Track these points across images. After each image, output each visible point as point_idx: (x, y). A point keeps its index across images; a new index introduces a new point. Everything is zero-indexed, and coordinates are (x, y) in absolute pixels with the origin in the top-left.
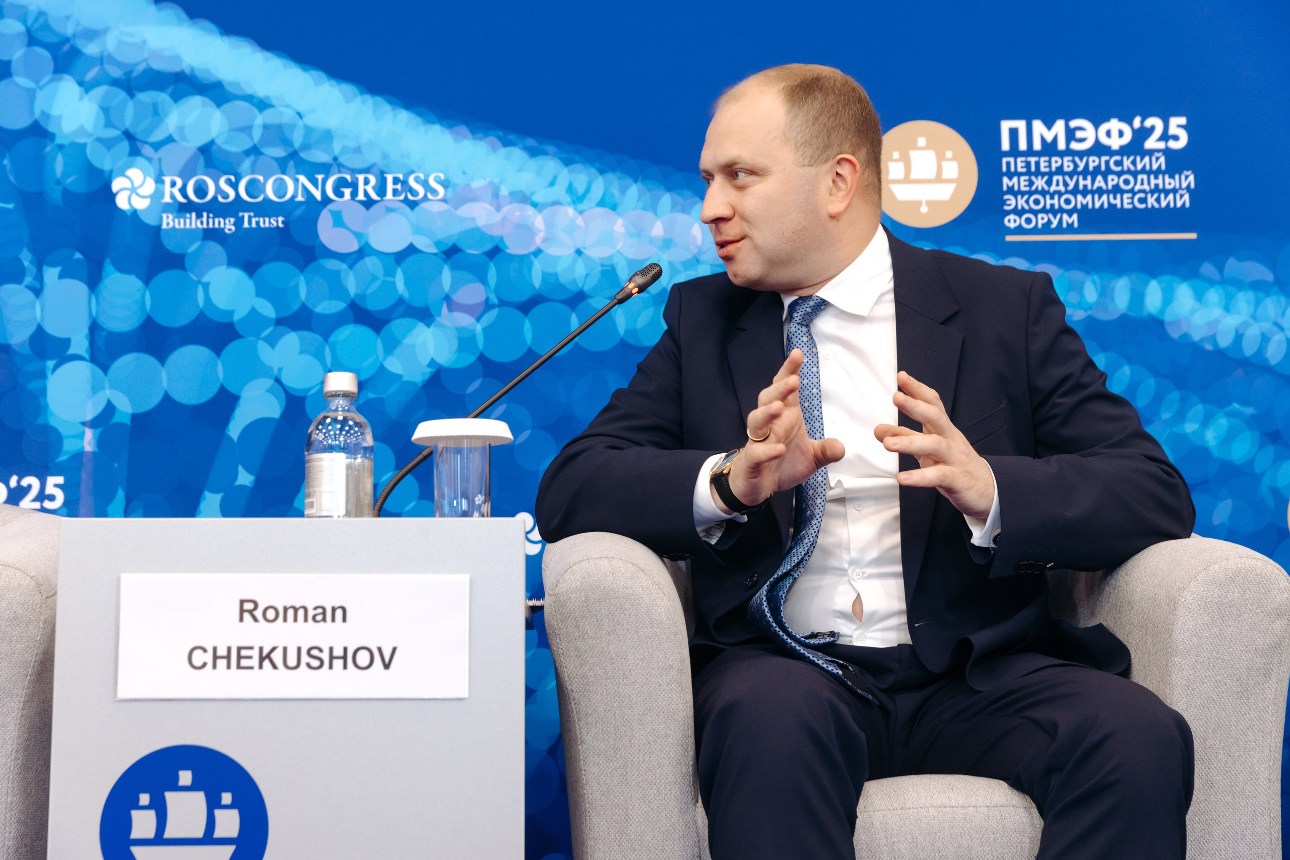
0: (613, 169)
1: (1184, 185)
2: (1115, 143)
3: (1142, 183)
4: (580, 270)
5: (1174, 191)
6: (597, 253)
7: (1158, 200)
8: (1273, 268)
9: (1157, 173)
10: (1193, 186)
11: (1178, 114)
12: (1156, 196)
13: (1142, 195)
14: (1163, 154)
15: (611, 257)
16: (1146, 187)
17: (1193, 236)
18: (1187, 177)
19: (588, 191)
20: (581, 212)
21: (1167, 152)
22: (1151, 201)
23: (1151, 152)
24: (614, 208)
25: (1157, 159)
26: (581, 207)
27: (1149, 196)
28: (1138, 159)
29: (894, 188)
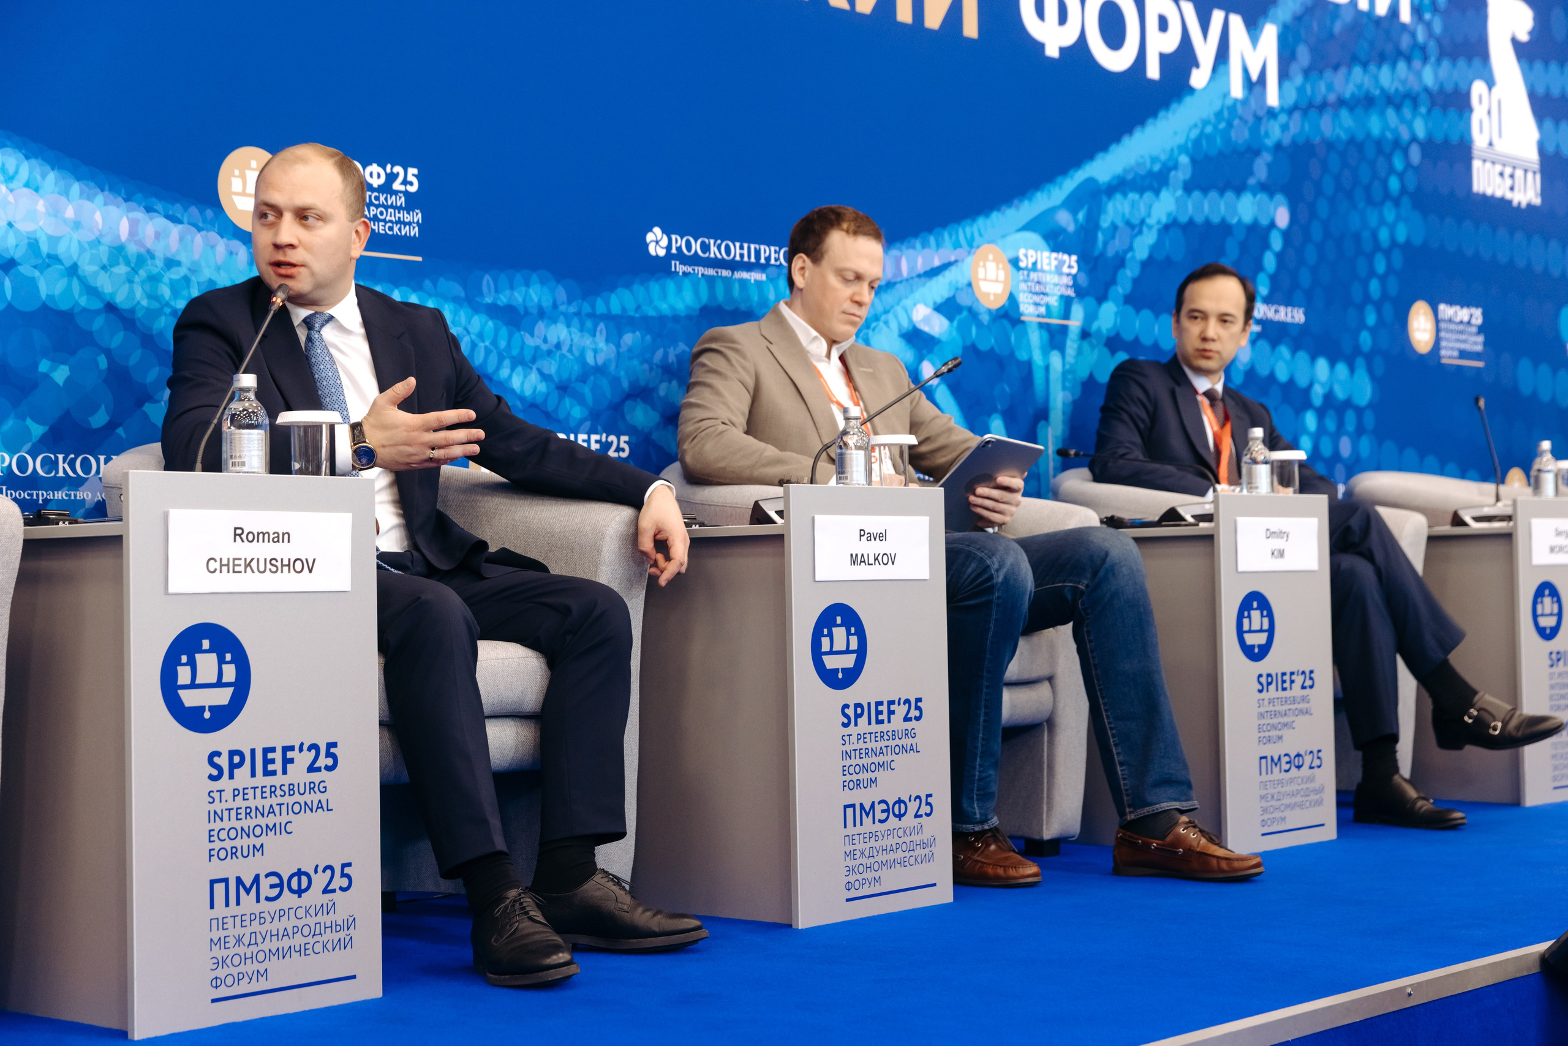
0: (36, 157)
1: (415, 220)
2: (376, 182)
3: (391, 216)
4: (11, 241)
5: (409, 224)
6: (25, 227)
7: (400, 230)
8: (465, 288)
9: (399, 209)
10: (420, 221)
11: (413, 166)
12: (399, 226)
13: (390, 224)
14: (404, 195)
15: (35, 232)
16: (393, 219)
17: (420, 259)
18: (417, 214)
19: (16, 172)
20: (11, 191)
21: (406, 193)
22: (396, 229)
23: (396, 193)
24: (37, 190)
25: (400, 198)
26: (12, 186)
27: (395, 225)
28: (389, 196)
29: (235, 198)
